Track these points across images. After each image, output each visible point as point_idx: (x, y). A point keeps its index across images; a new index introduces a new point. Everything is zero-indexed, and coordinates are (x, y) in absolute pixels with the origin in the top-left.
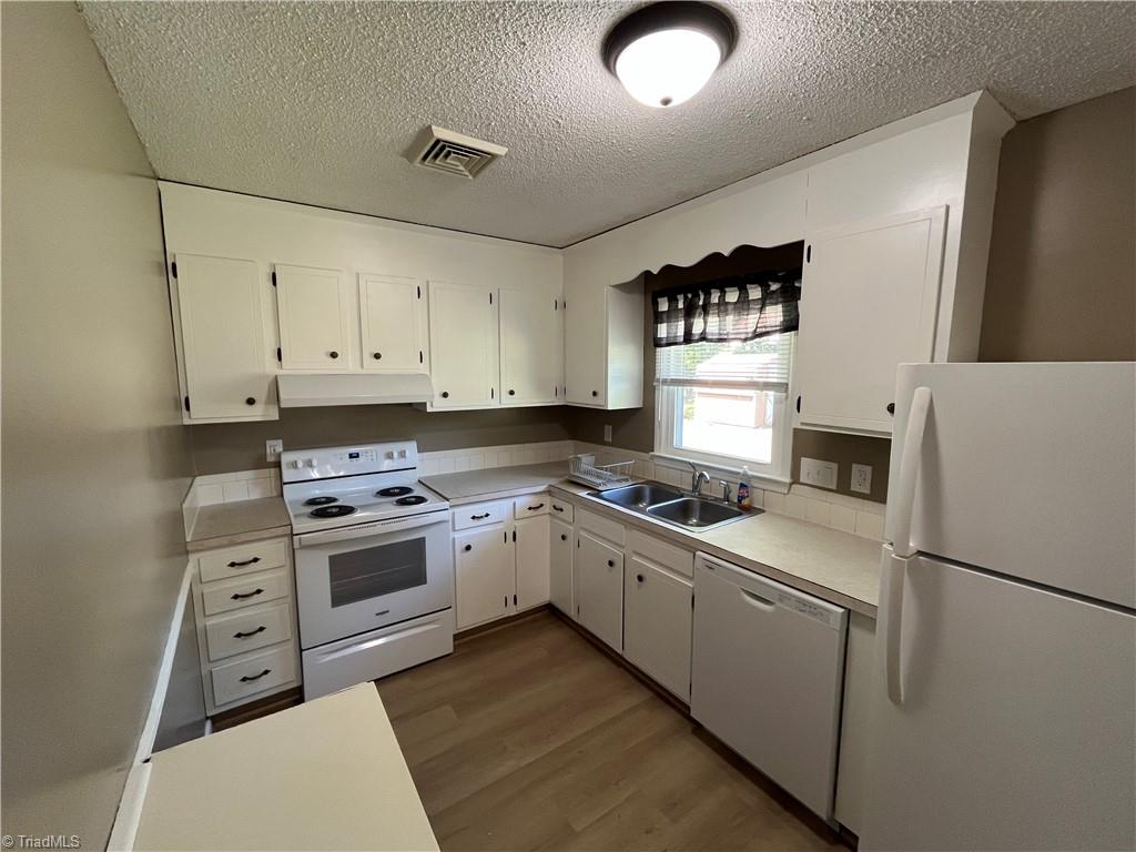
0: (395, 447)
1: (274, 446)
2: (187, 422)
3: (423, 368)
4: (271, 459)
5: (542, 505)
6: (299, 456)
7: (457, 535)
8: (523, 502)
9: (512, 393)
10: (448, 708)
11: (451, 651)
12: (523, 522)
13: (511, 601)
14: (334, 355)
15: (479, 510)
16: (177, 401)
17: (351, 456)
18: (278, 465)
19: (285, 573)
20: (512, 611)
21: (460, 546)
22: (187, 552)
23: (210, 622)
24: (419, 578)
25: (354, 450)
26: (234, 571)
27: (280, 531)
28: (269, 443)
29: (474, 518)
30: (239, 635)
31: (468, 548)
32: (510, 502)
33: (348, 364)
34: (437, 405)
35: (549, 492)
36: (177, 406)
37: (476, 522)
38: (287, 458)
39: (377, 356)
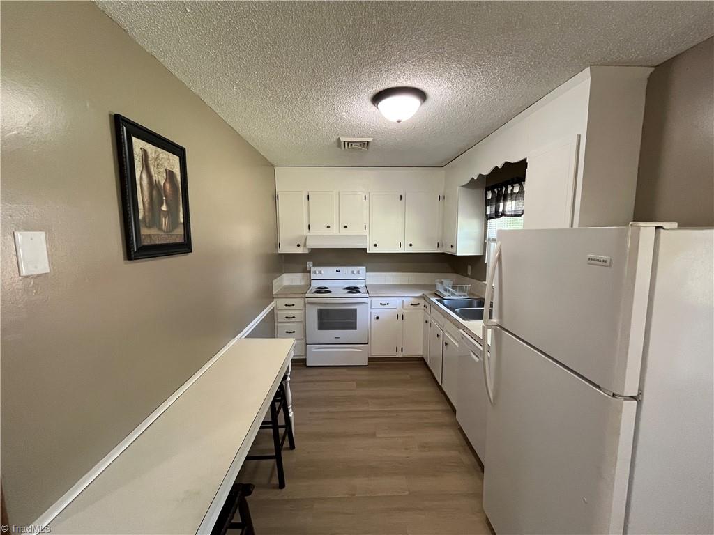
0: (355, 269)
1: (310, 264)
2: (279, 252)
3: (366, 232)
4: (308, 269)
5: (419, 304)
6: (317, 269)
7: (373, 311)
8: (408, 301)
9: (411, 245)
10: (354, 383)
11: (367, 364)
12: (407, 311)
13: (399, 349)
14: (328, 227)
15: (384, 301)
16: (276, 244)
17: (337, 271)
18: (310, 272)
19: (302, 312)
20: (400, 355)
21: (374, 317)
22: (273, 298)
23: (279, 325)
24: (353, 326)
25: (338, 268)
26: (287, 308)
27: (301, 296)
28: (308, 263)
29: (381, 304)
30: (287, 332)
31: (377, 318)
32: (401, 299)
33: (334, 230)
34: (371, 250)
35: (423, 297)
36: (276, 247)
37: (382, 306)
38: (313, 269)
39: (346, 227)
